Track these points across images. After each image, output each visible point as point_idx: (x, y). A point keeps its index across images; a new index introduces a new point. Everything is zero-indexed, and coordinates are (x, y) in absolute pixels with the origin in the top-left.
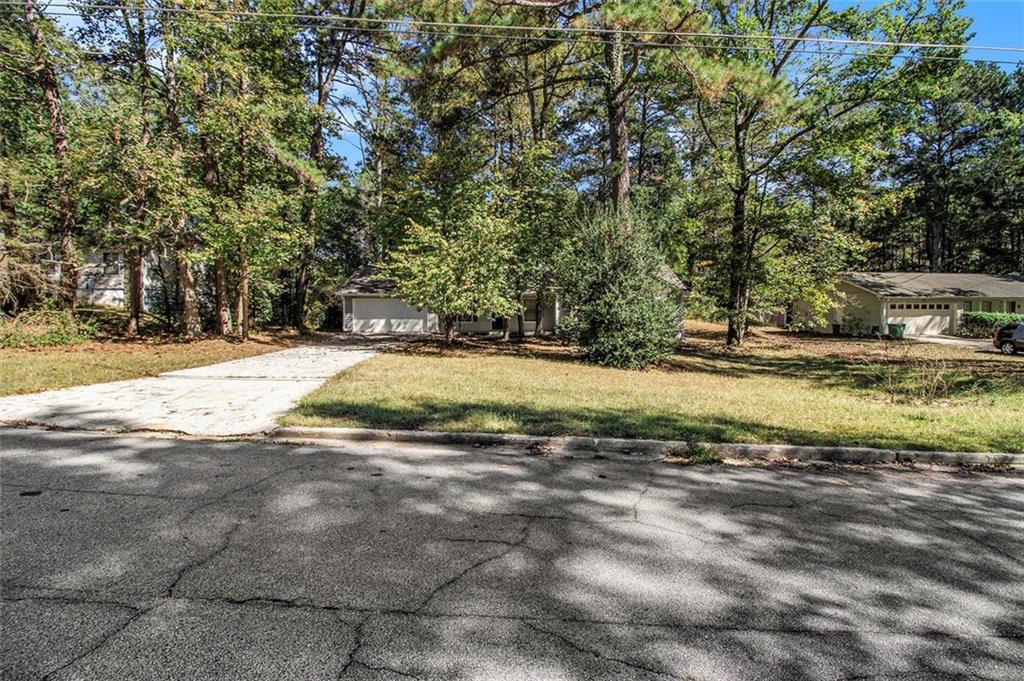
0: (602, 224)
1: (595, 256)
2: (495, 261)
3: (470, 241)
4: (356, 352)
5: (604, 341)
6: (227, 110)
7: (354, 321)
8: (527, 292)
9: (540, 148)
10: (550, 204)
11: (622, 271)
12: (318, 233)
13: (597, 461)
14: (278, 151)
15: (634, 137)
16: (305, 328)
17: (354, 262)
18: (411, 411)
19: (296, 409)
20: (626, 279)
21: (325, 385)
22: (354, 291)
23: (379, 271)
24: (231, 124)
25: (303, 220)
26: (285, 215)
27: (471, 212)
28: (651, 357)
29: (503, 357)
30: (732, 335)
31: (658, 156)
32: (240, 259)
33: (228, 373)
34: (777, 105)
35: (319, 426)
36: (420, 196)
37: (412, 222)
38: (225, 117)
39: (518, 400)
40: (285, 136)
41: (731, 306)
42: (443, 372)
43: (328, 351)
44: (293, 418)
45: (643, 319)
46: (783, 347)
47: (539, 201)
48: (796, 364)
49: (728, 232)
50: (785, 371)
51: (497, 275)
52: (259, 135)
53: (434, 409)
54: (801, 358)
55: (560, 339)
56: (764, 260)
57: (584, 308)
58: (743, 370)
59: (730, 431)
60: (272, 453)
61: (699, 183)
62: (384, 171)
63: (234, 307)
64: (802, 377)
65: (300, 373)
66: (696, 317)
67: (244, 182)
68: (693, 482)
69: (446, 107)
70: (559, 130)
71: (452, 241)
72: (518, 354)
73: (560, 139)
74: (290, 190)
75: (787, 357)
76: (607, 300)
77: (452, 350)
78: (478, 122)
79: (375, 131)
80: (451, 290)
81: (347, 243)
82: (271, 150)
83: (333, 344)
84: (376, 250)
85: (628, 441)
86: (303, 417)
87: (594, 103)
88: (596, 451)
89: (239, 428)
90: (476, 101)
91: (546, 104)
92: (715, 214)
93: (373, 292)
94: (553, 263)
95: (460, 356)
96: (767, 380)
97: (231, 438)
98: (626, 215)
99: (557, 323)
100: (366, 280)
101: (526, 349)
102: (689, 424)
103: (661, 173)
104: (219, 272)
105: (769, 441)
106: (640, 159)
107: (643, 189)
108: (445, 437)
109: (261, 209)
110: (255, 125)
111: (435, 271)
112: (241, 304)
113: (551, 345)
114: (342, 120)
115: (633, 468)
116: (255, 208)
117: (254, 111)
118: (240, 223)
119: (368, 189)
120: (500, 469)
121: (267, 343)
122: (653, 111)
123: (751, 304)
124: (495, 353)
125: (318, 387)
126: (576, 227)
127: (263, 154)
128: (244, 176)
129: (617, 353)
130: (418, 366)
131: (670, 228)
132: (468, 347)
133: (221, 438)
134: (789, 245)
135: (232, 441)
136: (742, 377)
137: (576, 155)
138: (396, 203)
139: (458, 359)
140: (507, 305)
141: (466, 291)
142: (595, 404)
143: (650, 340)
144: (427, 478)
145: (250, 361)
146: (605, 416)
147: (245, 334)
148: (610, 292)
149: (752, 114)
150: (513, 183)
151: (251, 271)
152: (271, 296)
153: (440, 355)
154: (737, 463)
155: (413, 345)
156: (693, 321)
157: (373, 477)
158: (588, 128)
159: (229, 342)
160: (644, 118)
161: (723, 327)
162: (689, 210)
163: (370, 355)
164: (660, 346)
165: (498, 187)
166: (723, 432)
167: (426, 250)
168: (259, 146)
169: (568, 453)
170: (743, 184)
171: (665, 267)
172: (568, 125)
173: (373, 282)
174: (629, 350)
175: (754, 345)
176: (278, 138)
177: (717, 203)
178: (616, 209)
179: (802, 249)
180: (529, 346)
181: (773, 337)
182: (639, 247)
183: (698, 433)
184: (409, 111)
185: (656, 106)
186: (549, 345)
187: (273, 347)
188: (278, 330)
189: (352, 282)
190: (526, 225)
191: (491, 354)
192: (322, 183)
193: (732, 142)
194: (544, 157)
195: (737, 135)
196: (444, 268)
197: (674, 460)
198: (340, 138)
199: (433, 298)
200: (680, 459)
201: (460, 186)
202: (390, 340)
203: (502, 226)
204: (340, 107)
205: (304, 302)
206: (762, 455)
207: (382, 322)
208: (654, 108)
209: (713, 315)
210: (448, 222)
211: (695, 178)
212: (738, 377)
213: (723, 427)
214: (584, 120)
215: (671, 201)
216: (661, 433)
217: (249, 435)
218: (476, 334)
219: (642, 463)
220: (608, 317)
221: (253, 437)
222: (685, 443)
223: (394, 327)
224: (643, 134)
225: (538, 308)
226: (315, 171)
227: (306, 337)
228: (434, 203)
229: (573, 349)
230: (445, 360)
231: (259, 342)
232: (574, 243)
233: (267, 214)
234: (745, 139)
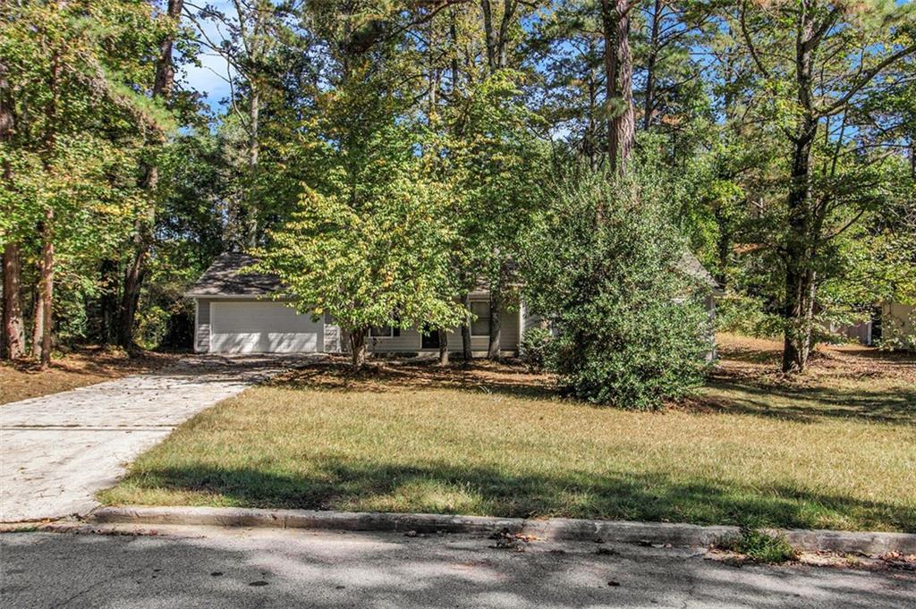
0: (593, 189)
1: (581, 237)
2: (430, 246)
3: (393, 216)
4: (217, 384)
5: (597, 367)
6: (34, 24)
7: (211, 337)
8: (478, 292)
9: (500, 79)
10: (514, 160)
11: (623, 260)
12: (160, 204)
13: (601, 557)
14: (109, 84)
15: (639, 62)
16: (135, 346)
17: (211, 246)
18: (307, 479)
19: (127, 478)
20: (630, 273)
21: (171, 438)
22: (213, 290)
23: (252, 260)
24: (40, 45)
25: (139, 185)
26: (112, 178)
27: (395, 173)
28: (669, 390)
29: (442, 391)
30: (789, 357)
31: (675, 89)
32: (43, 243)
33: (19, 419)
34: (868, 12)
35: (164, 504)
36: (318, 150)
37: (307, 188)
38: (32, 35)
39: (471, 460)
40: (119, 64)
41: (787, 311)
42: (352, 415)
43: (174, 384)
44: (122, 492)
45: (656, 333)
46: (869, 375)
47: (498, 156)
48: (890, 403)
49: (780, 201)
50: (879, 412)
51: (432, 267)
52: (80, 61)
53: (343, 474)
54: (898, 392)
55: (526, 362)
56: (838, 243)
57: (566, 316)
58: (810, 410)
59: (805, 509)
60: (90, 549)
61: (737, 128)
62: (261, 112)
63: (29, 315)
64: (903, 422)
65: (131, 417)
66: (733, 328)
67: (54, 130)
68: (757, 591)
69: (358, 19)
70: (526, 51)
71: (366, 216)
72: (464, 387)
73: (526, 64)
74: (121, 140)
75: (877, 390)
76: (601, 304)
77: (363, 381)
78: (402, 40)
79: (250, 54)
80: (364, 288)
81: (205, 218)
82: (99, 83)
83: (180, 371)
84: (247, 229)
85: (648, 525)
86: (139, 490)
87: (580, 12)
88: (599, 541)
89: (38, 509)
90: (401, 11)
91: (508, 15)
92: (761, 174)
93: (242, 292)
94: (517, 247)
95: (375, 390)
96: (849, 426)
97: (23, 526)
98: (630, 176)
99: (522, 338)
100: (233, 273)
101: (476, 379)
102: (738, 497)
103: (678, 113)
104: (9, 264)
105: (868, 526)
106: (647, 93)
107: (652, 137)
108: (362, 520)
109: (79, 170)
110: (76, 46)
111: (341, 260)
112: (41, 312)
113: (514, 372)
114: (203, 39)
115: (661, 569)
116: (70, 169)
117: (76, 26)
118: (47, 190)
119: (236, 138)
120: (452, 572)
121: (79, 372)
122: (668, 24)
123: (818, 309)
124: (429, 385)
125: (160, 442)
126: (553, 194)
127: (86, 89)
128: (54, 120)
129: (616, 385)
130: (313, 406)
131: (693, 195)
132: (387, 376)
133: (8, 526)
134: (877, 220)
135: (25, 531)
136: (809, 421)
137: (550, 87)
138: (282, 161)
139: (374, 396)
140: (448, 312)
141: (386, 290)
142: (590, 466)
143: (666, 366)
144: (338, 588)
145: (53, 401)
146: (608, 485)
147: (44, 358)
148: (604, 292)
149: (825, 27)
150: (458, 130)
151: (59, 262)
152: (86, 298)
153: (346, 388)
154: (821, 560)
155: (302, 372)
156: (728, 336)
157: (252, 588)
158: (569, 49)
159: (21, 370)
160: (655, 34)
161: (776, 344)
162: (722, 168)
163: (238, 389)
164: (682, 373)
165: (434, 135)
166: (794, 510)
167: (327, 228)
168: (81, 77)
169: (557, 546)
170: (806, 130)
171: (686, 253)
172: (539, 45)
173: (242, 276)
174: (634, 380)
175: (824, 372)
176: (109, 64)
177: (766, 158)
178: (613, 168)
179: (894, 226)
180: (479, 373)
181: (854, 359)
182: (649, 223)
183: (756, 513)
184: (301, 26)
185: (673, 16)
186: (509, 372)
187: (88, 378)
188: (95, 350)
189: (210, 278)
190: (477, 192)
191: (423, 387)
192: (171, 129)
193: (791, 68)
194: (506, 93)
195: (800, 58)
196: (355, 257)
197: (720, 555)
198: (199, 65)
199: (335, 301)
200: (731, 555)
201: (378, 134)
202: (267, 365)
203: (443, 193)
204: (199, 20)
205: (135, 308)
206: (859, 549)
207: (256, 337)
208: (671, 20)
209: (759, 325)
210: (359, 187)
211: (732, 121)
212: (804, 421)
213: (792, 502)
214: (562, 37)
215: (694, 155)
216: (699, 513)
217: (52, 520)
218: (399, 355)
219: (672, 560)
220: (603, 329)
221: (59, 524)
222: (736, 529)
223: (274, 345)
224: (654, 57)
225: (493, 315)
226: (163, 113)
227: (138, 361)
228: (339, 159)
229: (548, 378)
230: (354, 396)
231: (68, 370)
232: (549, 219)
233: (88, 176)
234: (811, 64)
